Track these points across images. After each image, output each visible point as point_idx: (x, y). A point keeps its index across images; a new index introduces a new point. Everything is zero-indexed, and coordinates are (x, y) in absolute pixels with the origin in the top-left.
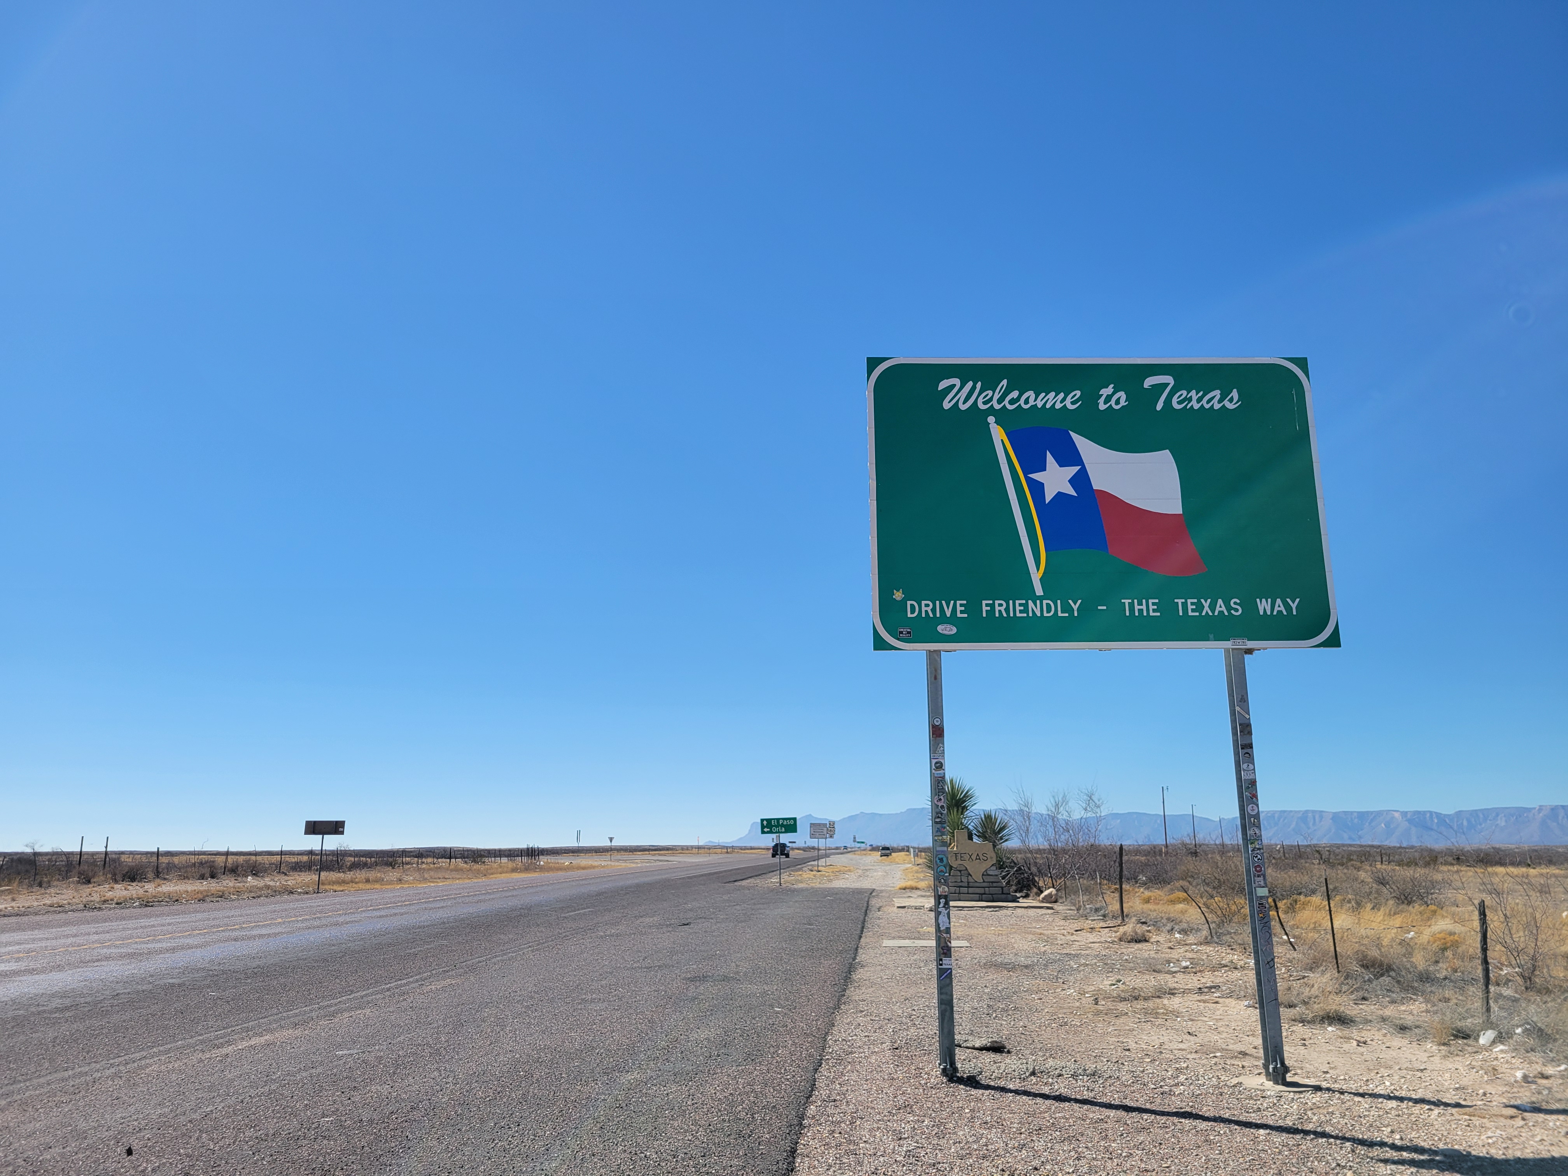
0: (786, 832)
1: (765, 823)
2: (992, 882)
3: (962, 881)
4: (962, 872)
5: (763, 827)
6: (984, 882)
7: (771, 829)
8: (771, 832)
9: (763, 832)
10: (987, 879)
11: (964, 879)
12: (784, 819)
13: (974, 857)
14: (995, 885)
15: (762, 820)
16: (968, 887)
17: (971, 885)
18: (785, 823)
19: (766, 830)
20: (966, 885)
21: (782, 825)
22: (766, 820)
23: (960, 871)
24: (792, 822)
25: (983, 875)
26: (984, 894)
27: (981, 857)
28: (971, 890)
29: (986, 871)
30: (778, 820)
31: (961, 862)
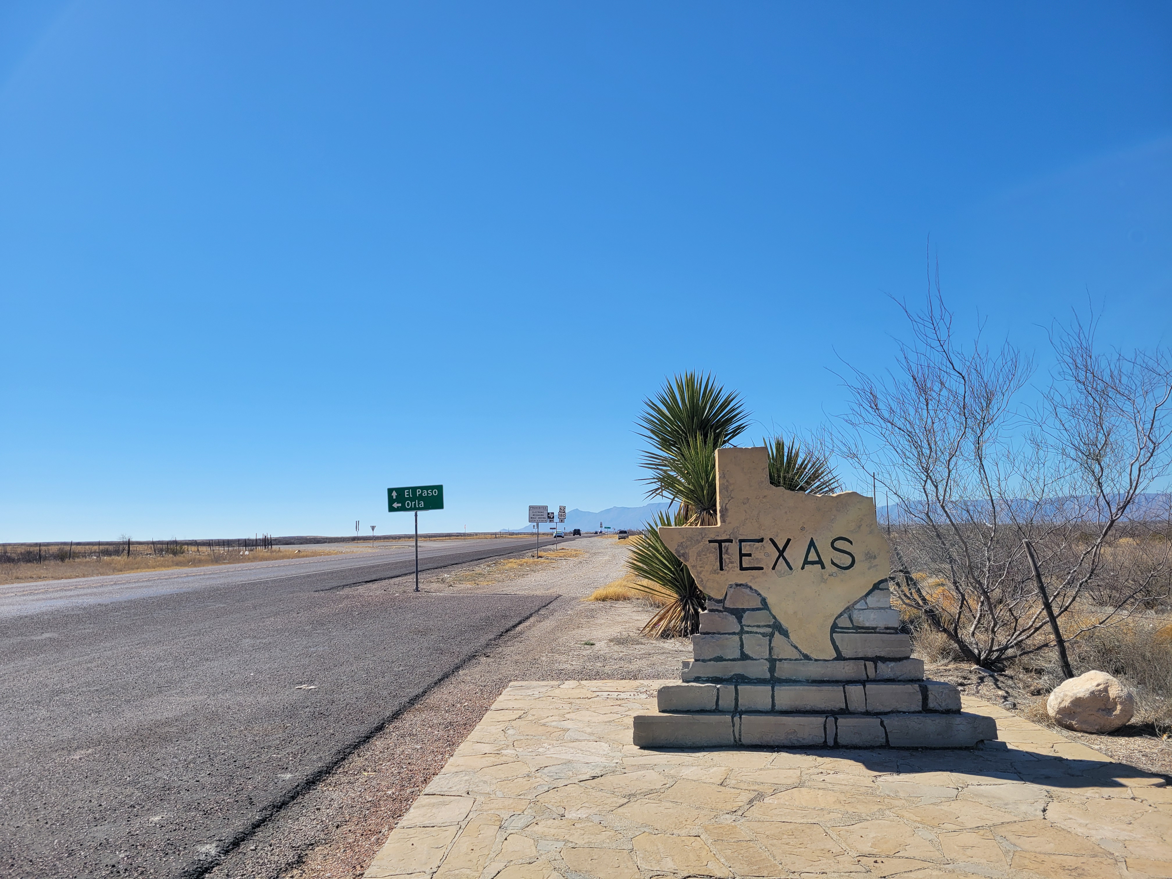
0: (426, 508)
1: (394, 494)
2: (876, 660)
3: (744, 657)
4: (747, 618)
5: (391, 501)
6: (840, 657)
7: (403, 505)
8: (403, 509)
9: (391, 509)
10: (851, 643)
11: (755, 645)
12: (422, 488)
13: (795, 553)
14: (886, 670)
15: (390, 491)
18: (425, 494)
19: (395, 505)
20: (761, 670)
21: (421, 498)
22: (397, 490)
23: (738, 613)
24: (435, 493)
25: (834, 628)
26: (845, 712)
27: (828, 553)
28: (785, 695)
29: (848, 609)
30: (414, 489)
31: (744, 576)
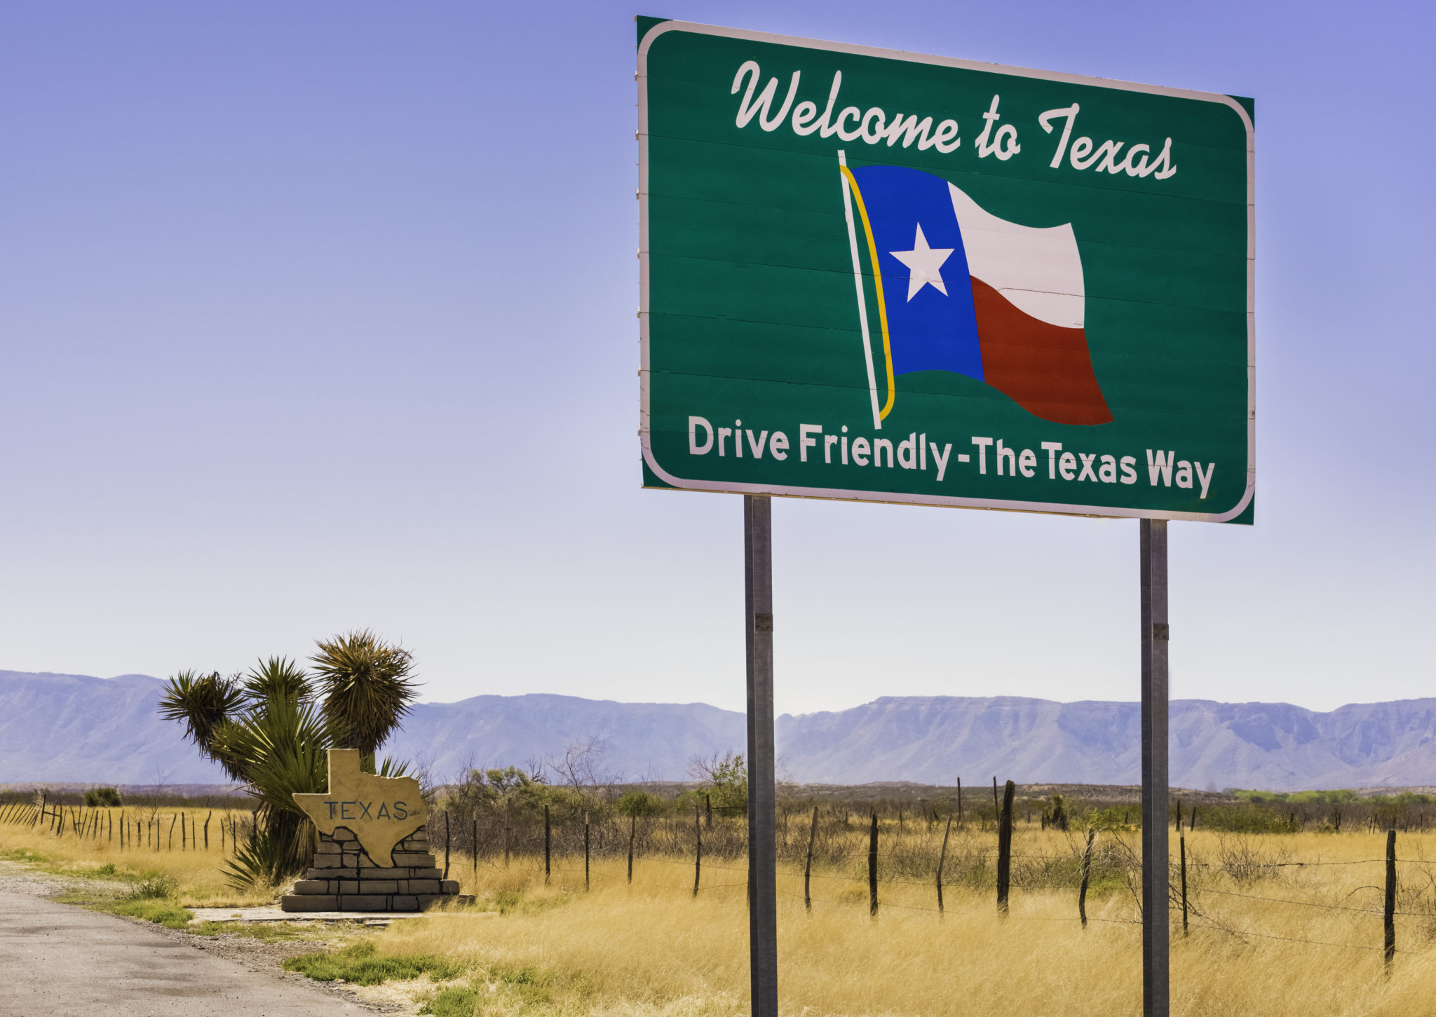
2: (415, 868)
3: (343, 866)
4: (346, 846)
6: (396, 866)
10: (402, 860)
11: (350, 861)
13: (374, 811)
14: (420, 873)
16: (359, 879)
17: (364, 874)
20: (354, 874)
23: (341, 843)
25: (394, 851)
26: (398, 894)
27: (392, 811)
28: (365, 886)
29: (402, 842)
31: (344, 823)
